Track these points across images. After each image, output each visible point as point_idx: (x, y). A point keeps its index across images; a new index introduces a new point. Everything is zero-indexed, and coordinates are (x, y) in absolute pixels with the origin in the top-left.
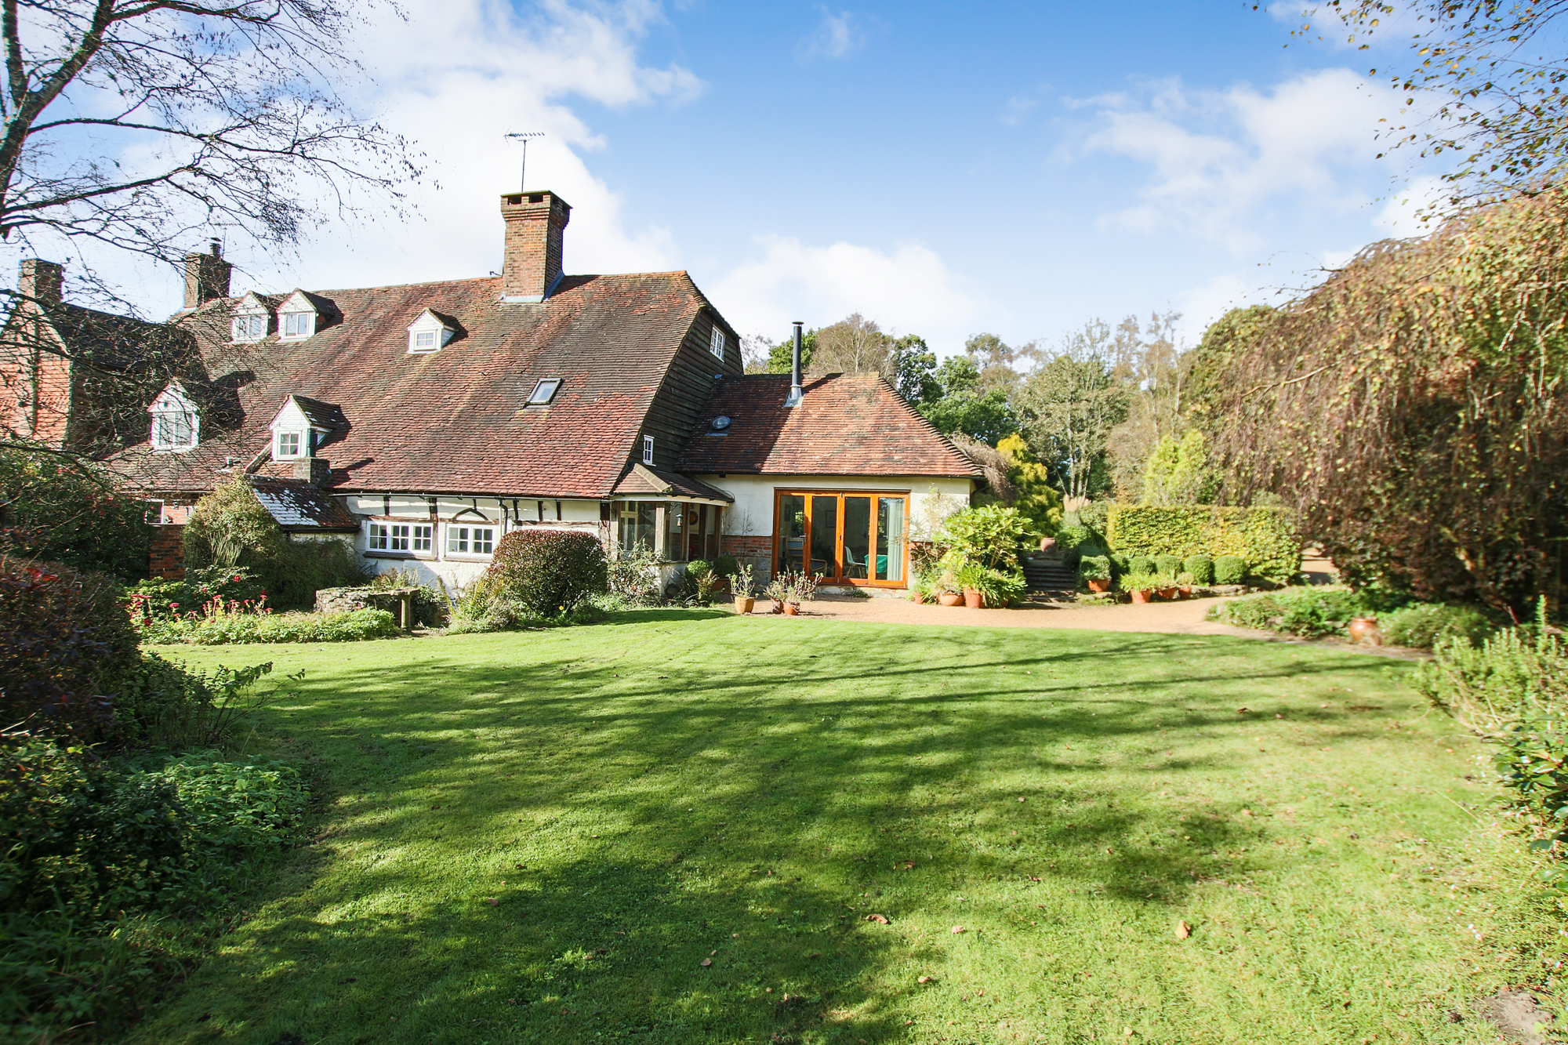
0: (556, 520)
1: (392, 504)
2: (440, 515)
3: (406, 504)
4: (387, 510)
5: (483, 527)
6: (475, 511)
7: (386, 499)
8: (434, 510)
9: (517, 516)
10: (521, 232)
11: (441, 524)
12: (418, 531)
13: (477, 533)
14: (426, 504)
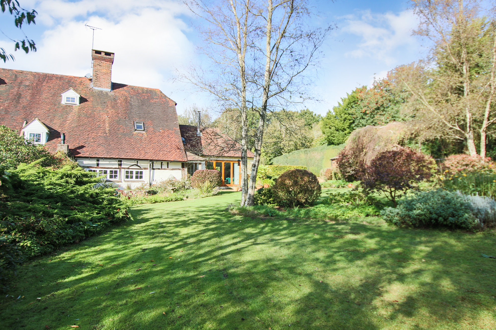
0: (167, 168)
1: (100, 162)
2: (122, 166)
3: (108, 162)
4: (98, 165)
5: (139, 171)
6: (137, 165)
7: (98, 161)
8: (120, 165)
9: (153, 167)
10: (101, 65)
11: (122, 170)
12: (111, 172)
13: (137, 173)
14: (117, 163)
